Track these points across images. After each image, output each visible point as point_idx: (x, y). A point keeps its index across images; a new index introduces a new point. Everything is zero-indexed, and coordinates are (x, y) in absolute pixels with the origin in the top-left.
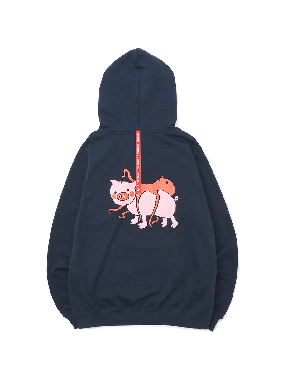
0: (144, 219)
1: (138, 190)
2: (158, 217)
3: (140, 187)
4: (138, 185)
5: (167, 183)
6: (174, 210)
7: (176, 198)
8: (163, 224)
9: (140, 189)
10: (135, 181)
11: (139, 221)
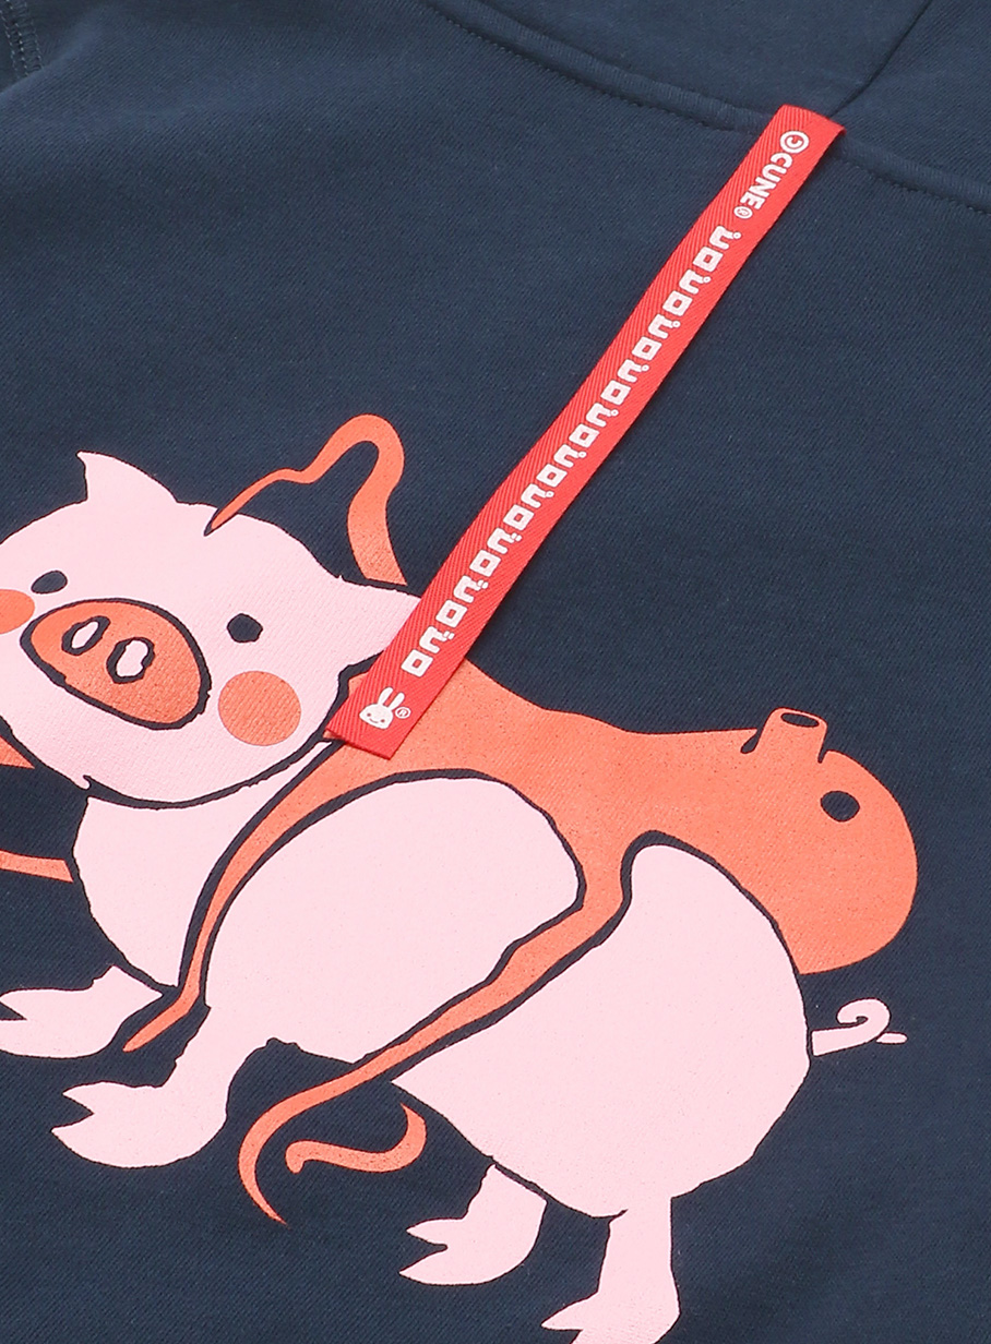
0: (212, 1062)
1: (378, 715)
2: (438, 1125)
3: (422, 696)
4: (416, 664)
5: (840, 806)
7: (847, 1013)
8: (443, 1248)
9: (403, 713)
10: (403, 582)
11: (129, 1047)
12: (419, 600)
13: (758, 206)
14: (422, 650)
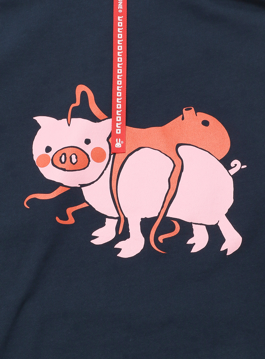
0: (135, 229)
1: (118, 145)
2: (180, 221)
3: (122, 137)
4: (118, 131)
5: (206, 123)
6: (229, 201)
7: (232, 164)
8: (194, 244)
9: (122, 142)
10: (107, 117)
11: (120, 233)
12: (111, 119)
13: (122, 8)
14: (118, 128)
